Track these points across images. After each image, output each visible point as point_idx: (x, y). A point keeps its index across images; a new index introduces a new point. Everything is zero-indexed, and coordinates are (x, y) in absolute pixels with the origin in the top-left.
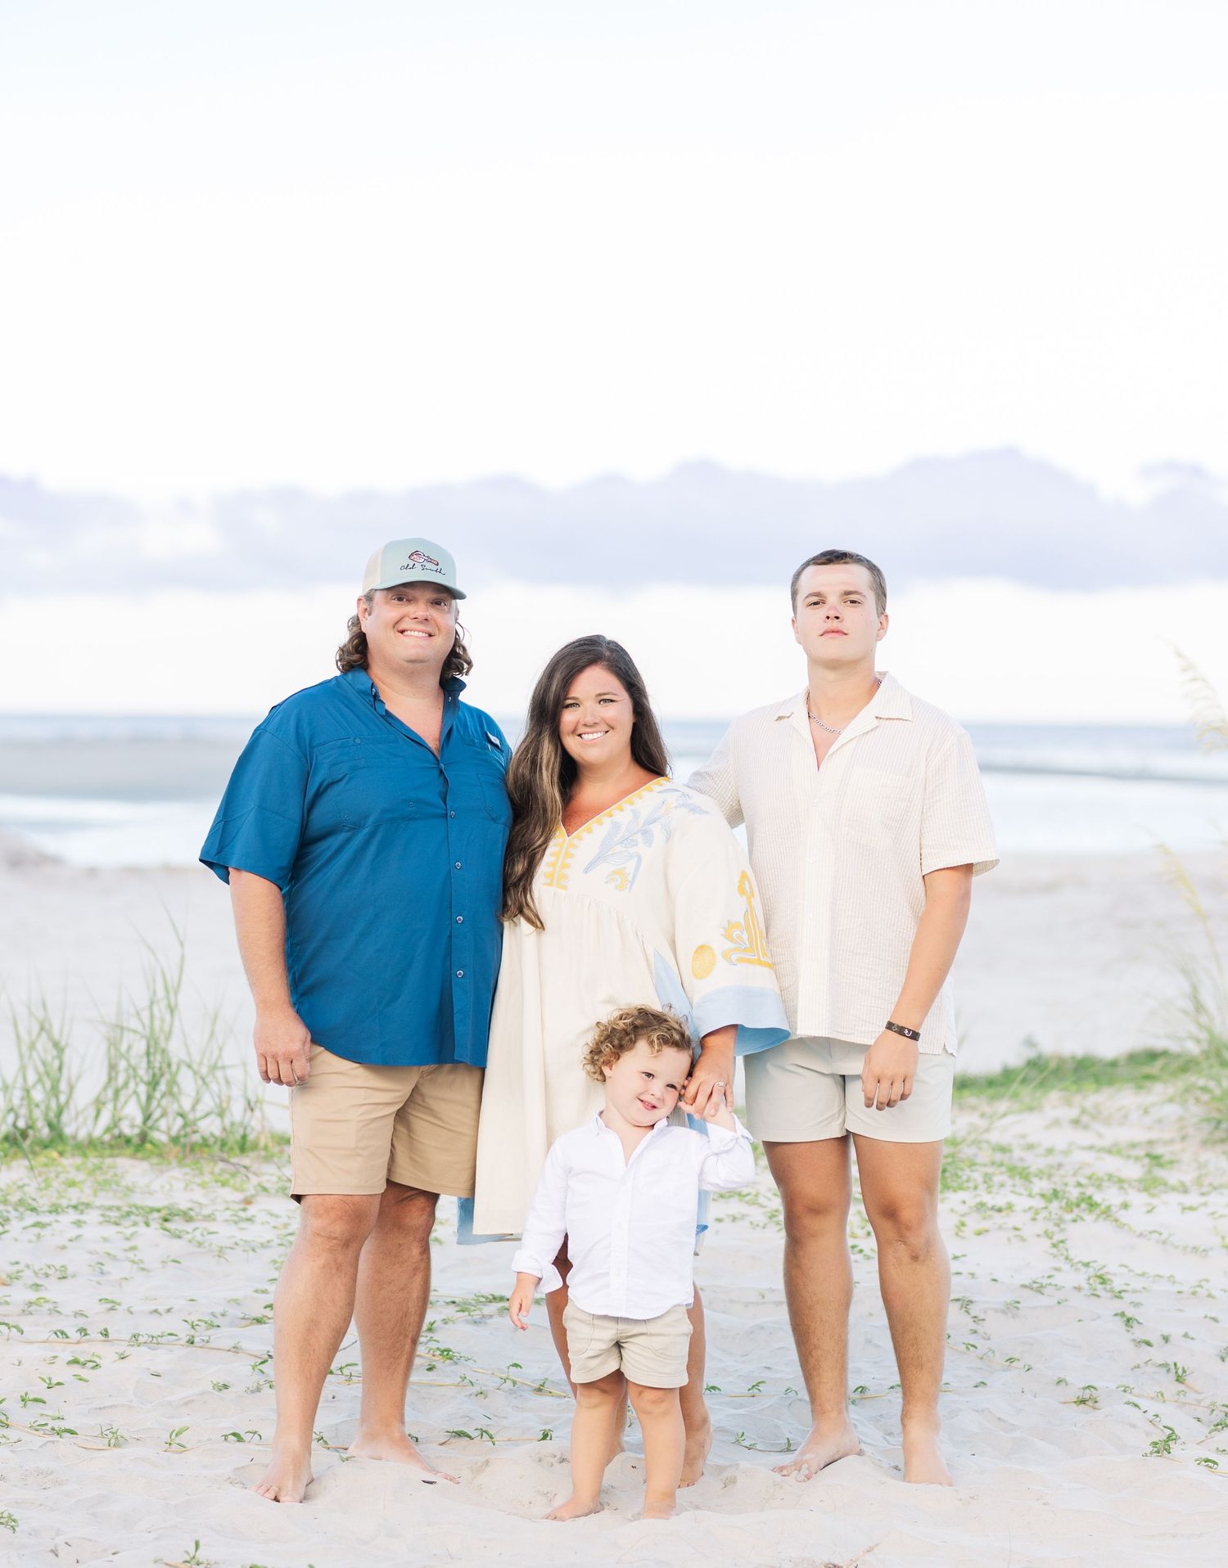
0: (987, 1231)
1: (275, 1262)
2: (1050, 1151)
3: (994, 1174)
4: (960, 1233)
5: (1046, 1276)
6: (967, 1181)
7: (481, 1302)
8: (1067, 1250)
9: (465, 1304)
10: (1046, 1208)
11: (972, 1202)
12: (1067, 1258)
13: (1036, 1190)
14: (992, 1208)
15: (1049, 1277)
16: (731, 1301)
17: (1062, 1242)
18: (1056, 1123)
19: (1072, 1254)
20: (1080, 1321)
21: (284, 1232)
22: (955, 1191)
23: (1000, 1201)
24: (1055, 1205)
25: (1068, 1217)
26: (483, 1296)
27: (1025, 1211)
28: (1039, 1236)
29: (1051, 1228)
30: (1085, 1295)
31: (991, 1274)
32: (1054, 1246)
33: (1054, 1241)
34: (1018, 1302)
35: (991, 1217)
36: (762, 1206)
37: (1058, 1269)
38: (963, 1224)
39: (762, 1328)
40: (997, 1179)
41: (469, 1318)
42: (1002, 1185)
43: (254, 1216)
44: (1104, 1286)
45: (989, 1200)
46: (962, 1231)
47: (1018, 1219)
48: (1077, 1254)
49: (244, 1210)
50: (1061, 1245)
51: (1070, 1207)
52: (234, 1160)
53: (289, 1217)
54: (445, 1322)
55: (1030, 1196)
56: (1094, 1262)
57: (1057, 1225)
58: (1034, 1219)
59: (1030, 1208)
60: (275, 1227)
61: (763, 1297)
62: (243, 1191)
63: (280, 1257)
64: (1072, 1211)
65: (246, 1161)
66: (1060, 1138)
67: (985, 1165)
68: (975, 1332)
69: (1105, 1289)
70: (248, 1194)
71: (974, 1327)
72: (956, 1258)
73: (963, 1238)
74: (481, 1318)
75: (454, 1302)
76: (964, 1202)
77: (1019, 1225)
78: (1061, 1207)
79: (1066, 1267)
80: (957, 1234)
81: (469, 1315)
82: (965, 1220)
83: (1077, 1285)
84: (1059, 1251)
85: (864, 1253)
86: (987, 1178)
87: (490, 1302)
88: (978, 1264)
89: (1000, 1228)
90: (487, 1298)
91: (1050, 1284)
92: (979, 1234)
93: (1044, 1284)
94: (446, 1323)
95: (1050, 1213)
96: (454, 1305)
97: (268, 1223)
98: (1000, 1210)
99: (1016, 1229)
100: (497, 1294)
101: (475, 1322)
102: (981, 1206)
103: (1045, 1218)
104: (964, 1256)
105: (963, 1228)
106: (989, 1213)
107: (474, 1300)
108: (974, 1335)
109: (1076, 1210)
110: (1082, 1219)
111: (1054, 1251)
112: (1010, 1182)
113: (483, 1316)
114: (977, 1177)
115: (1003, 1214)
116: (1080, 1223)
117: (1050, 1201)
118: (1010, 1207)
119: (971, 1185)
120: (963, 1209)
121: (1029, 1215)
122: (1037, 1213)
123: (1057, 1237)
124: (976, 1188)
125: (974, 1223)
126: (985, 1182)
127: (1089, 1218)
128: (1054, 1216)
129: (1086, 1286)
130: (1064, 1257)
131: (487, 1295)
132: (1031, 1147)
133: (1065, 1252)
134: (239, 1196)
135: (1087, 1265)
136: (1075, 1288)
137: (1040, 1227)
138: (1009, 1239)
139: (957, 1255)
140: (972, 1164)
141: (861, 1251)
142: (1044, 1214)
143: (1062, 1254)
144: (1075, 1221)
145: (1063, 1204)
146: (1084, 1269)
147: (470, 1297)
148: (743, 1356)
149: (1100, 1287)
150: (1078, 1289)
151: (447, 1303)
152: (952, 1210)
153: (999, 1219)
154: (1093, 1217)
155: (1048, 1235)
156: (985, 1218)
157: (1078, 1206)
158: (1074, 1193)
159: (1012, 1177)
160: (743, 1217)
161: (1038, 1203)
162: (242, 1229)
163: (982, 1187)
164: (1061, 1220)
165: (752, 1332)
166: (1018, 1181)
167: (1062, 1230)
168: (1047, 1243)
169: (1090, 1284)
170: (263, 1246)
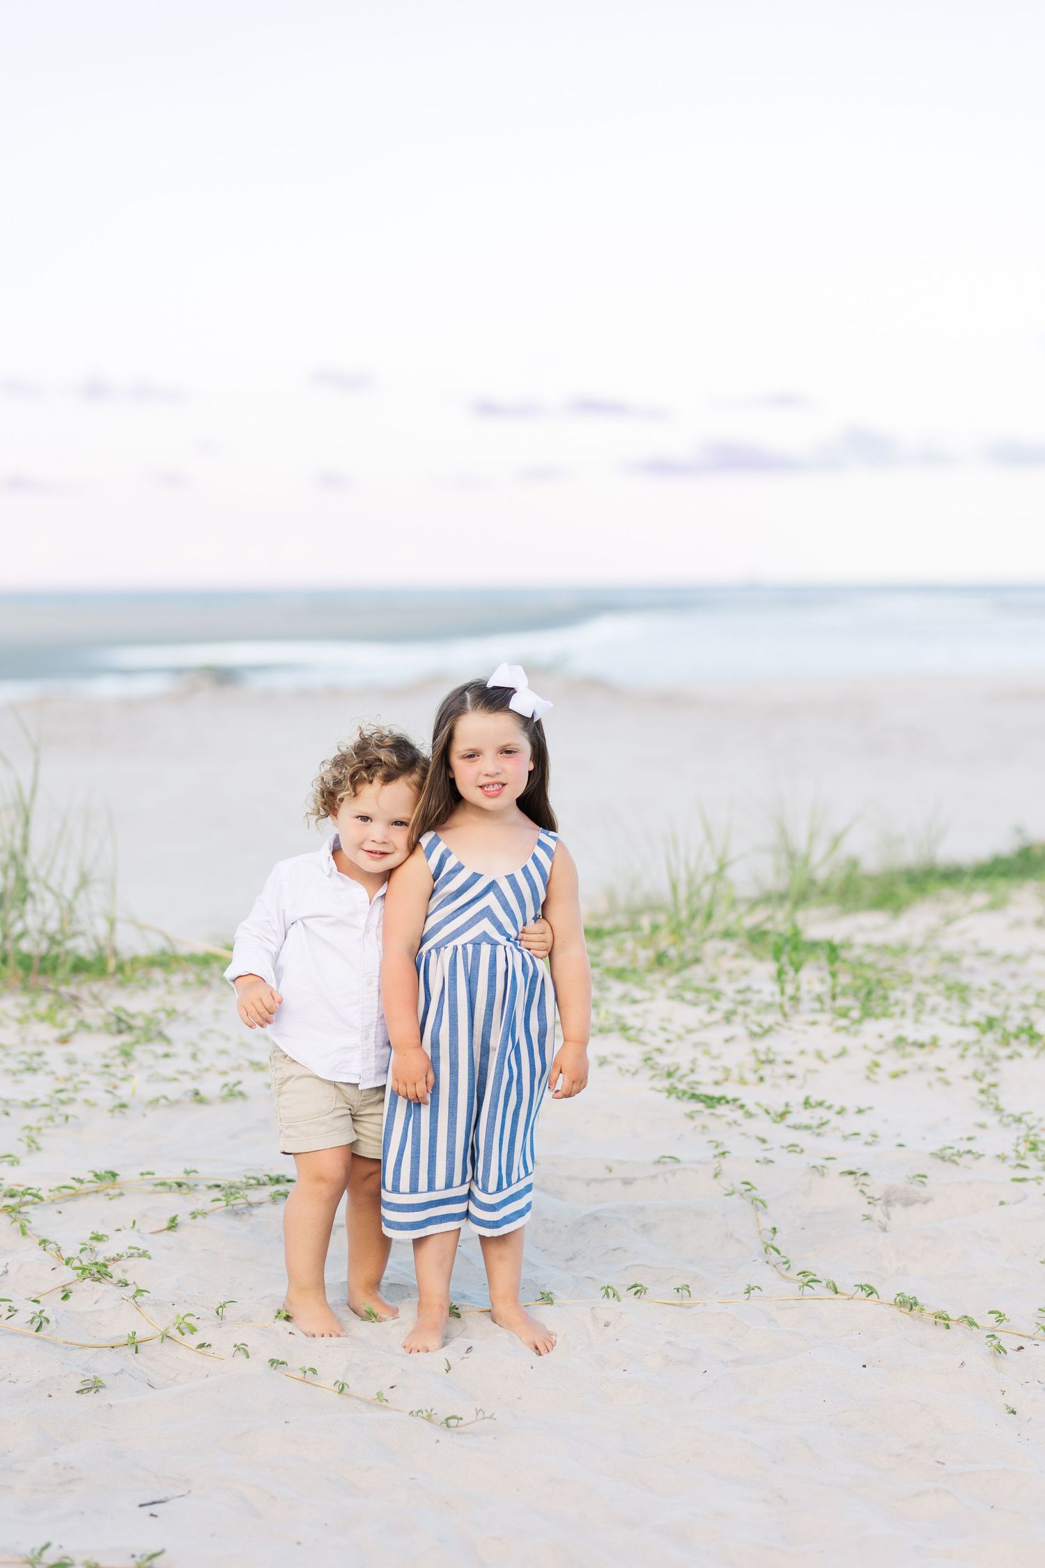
0: (905, 1072)
1: (29, 1128)
2: (1007, 958)
3: (928, 995)
4: (873, 1077)
5: (965, 1136)
6: (897, 1003)
7: (251, 1185)
8: (997, 1099)
9: (231, 1187)
10: (978, 1041)
11: (890, 1037)
12: (998, 1110)
13: (972, 1016)
14: (915, 1044)
15: (969, 1139)
16: (570, 1178)
17: (994, 1085)
18: (1018, 923)
19: (1003, 1103)
20: (1002, 1203)
21: (62, 1086)
22: (877, 1018)
23: (923, 1035)
24: (989, 1038)
25: (1003, 1052)
26: (254, 1178)
27: (953, 1046)
28: (966, 1078)
29: (980, 1065)
30: (1010, 1166)
31: (899, 1135)
32: (982, 1092)
33: (984, 1086)
34: (925, 1177)
35: (911, 1055)
36: (644, 1044)
37: (983, 1126)
38: (876, 1065)
39: (596, 1218)
40: (931, 1001)
41: (230, 1207)
42: (934, 1010)
43: (45, 1063)
44: (1035, 1153)
45: (911, 1032)
46: (874, 1073)
47: (943, 1056)
48: (1011, 1102)
49: (40, 1054)
50: (992, 1090)
51: (1005, 1040)
52: (63, 989)
53: (85, 1065)
54: (194, 1215)
55: (964, 1024)
56: (1030, 1113)
57: (988, 1064)
58: (962, 1057)
59: (959, 1043)
60: (57, 1079)
61: (610, 1171)
62: (62, 1026)
63: (39, 1120)
64: (1008, 1044)
65: (97, 987)
66: (1018, 942)
67: (925, 981)
68: (868, 1218)
69: (1036, 1156)
70: (65, 1031)
71: (868, 1210)
72: (860, 1111)
73: (876, 1082)
74: (246, 1208)
75: (218, 1186)
76: (881, 1036)
77: (942, 1065)
78: (996, 1041)
79: (991, 1119)
80: (868, 1078)
81: (227, 1205)
82: (881, 1059)
83: (1000, 1153)
84: (988, 1097)
85: (745, 1108)
86: (920, 999)
87: (264, 1184)
88: (885, 1121)
89: (921, 1068)
90: (258, 1180)
91: (969, 1152)
92: (895, 1076)
93: (961, 1151)
94: (195, 1217)
95: (982, 1048)
96: (217, 1189)
97: (53, 1073)
98: (922, 1046)
99: (940, 1069)
100: (274, 1174)
101: (237, 1214)
102: (900, 1042)
103: (975, 1055)
104: (871, 1108)
105: (877, 1070)
106: (909, 1049)
107: (241, 1182)
108: (867, 1222)
109: (1015, 1045)
110: (1020, 1055)
111: (983, 1098)
112: (945, 1004)
113: (250, 1205)
114: (909, 997)
115: (926, 1050)
116: (1017, 1060)
117: (984, 1032)
118: (934, 1042)
119: (896, 1010)
120: (878, 1045)
121: (958, 1051)
122: (966, 1049)
123: (990, 1079)
124: (903, 1013)
125: (890, 1062)
126: (914, 1005)
127: (1028, 1052)
128: (986, 1052)
129: (1013, 1154)
130: (992, 1107)
131: (260, 1176)
132: (985, 954)
133: (993, 1100)
134: (55, 1033)
135: (1019, 1120)
136: (998, 1156)
137: (971, 1064)
138: (930, 1084)
139: (862, 1107)
140: (907, 980)
141: (742, 1106)
142: (974, 1050)
143: (992, 1104)
144: (1010, 1057)
145: (999, 1037)
146: (1014, 1126)
147: (238, 1179)
148: (567, 1260)
149: (1030, 1154)
150: (1002, 1158)
151: (209, 1187)
152: (865, 1047)
153: (920, 1056)
154: (1033, 1051)
155: (977, 1076)
156: (903, 1056)
157: (1017, 1037)
158: (1016, 1020)
159: (949, 998)
160: (618, 1056)
161: (970, 1034)
162: (16, 1082)
163: (911, 1012)
164: (995, 1058)
165: (583, 1224)
166: (955, 1003)
167: (995, 1070)
168: (976, 1086)
169: (1017, 1152)
170: (30, 1105)
